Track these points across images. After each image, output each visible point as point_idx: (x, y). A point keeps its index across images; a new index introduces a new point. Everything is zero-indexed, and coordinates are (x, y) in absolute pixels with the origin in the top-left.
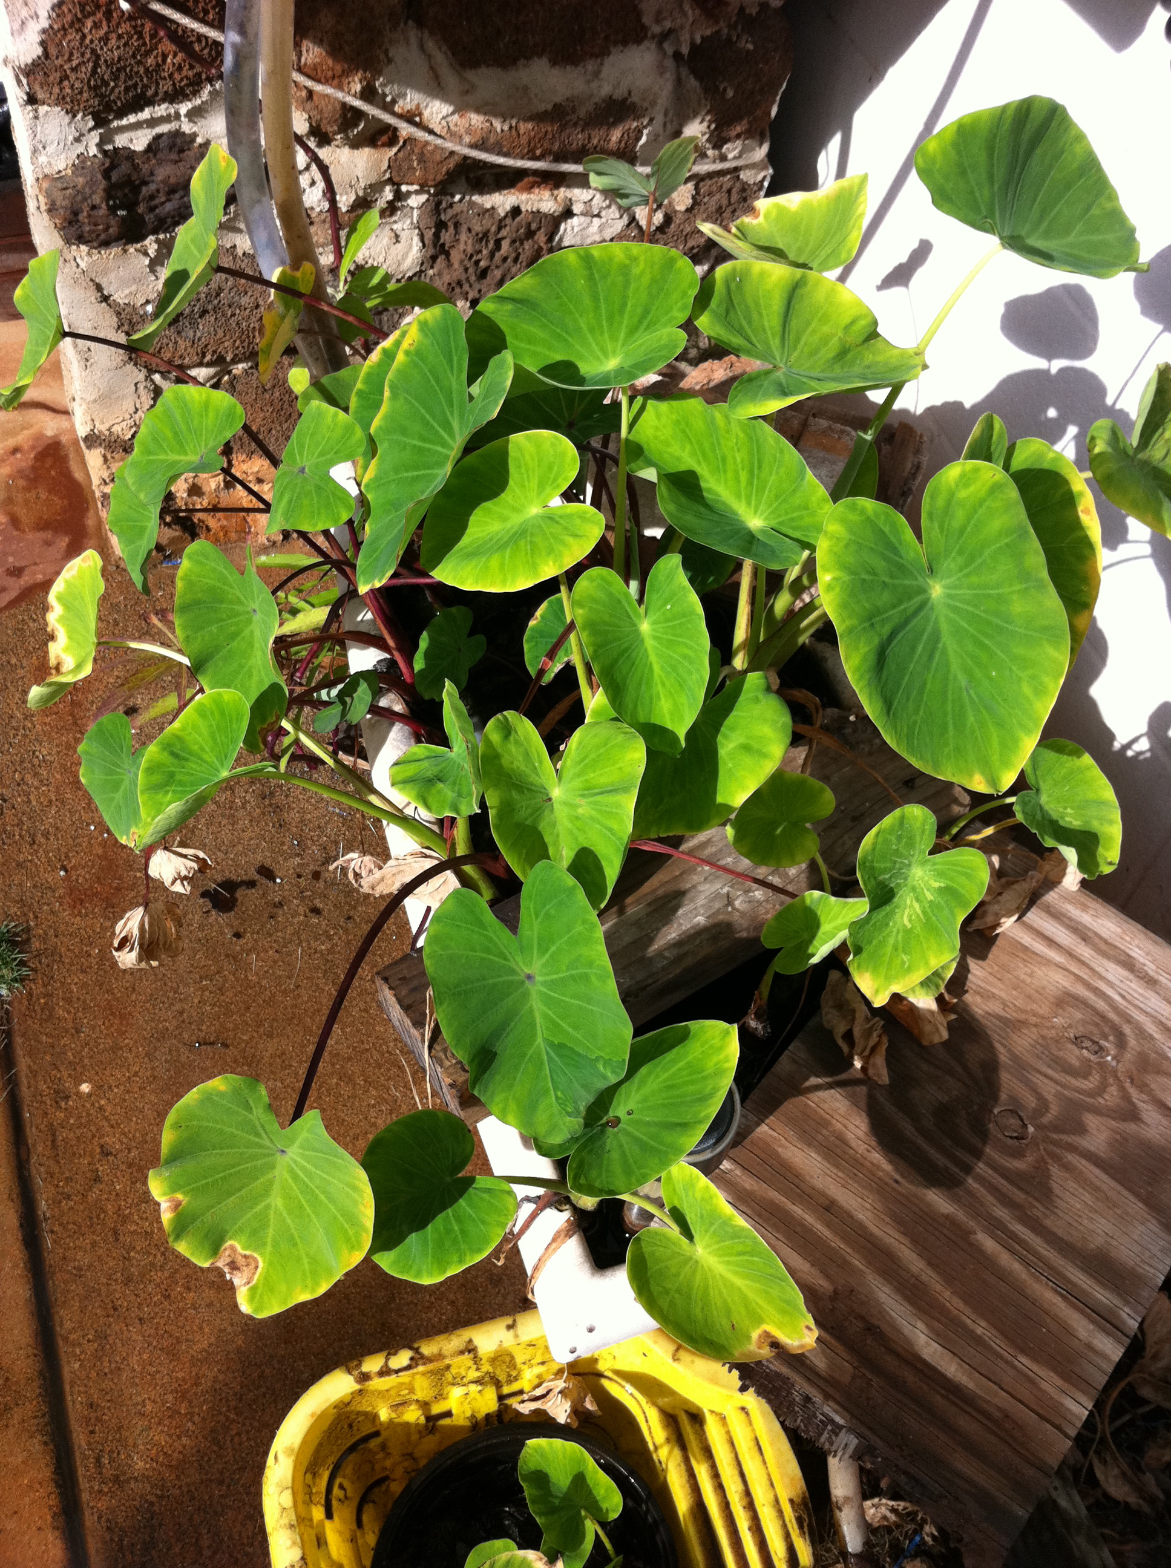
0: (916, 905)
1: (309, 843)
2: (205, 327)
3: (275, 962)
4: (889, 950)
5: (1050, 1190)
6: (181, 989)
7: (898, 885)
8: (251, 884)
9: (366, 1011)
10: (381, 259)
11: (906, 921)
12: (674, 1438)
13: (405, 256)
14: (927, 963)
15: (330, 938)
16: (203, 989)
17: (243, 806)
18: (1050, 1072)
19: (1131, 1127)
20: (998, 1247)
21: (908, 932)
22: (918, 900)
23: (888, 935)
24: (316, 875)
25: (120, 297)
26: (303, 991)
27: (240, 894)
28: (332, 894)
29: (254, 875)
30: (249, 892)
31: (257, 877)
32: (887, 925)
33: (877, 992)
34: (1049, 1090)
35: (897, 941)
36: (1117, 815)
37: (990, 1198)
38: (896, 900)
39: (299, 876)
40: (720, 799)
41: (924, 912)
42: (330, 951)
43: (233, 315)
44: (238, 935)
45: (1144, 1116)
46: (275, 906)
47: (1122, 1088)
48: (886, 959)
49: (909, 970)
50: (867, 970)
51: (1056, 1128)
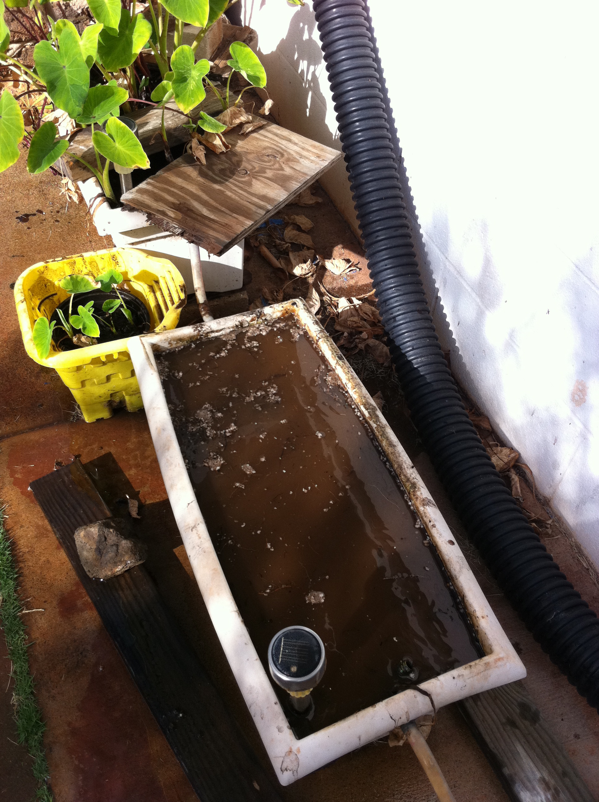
0: (194, 82)
1: (56, 203)
3: (42, 235)
4: (187, 97)
5: (251, 184)
6: (8, 242)
7: (188, 76)
8: (34, 215)
9: (74, 246)
11: (192, 88)
12: (151, 291)
14: (199, 100)
15: (62, 228)
16: (16, 242)
17: (32, 194)
18: (258, 162)
19: (281, 172)
20: (232, 194)
21: (192, 90)
22: (194, 81)
23: (187, 92)
24: (58, 212)
26: (52, 242)
27: (30, 218)
28: (64, 217)
29: (35, 212)
30: (33, 217)
31: (36, 213)
32: (186, 89)
33: (185, 109)
34: (256, 165)
35: (189, 94)
36: (263, 69)
37: (232, 185)
38: (188, 81)
39: (52, 212)
40: (133, 52)
41: (196, 84)
42: (62, 231)
44: (29, 228)
45: (285, 170)
46: (43, 220)
47: (280, 164)
48: (187, 99)
49: (194, 102)
50: (181, 102)
51: (256, 172)
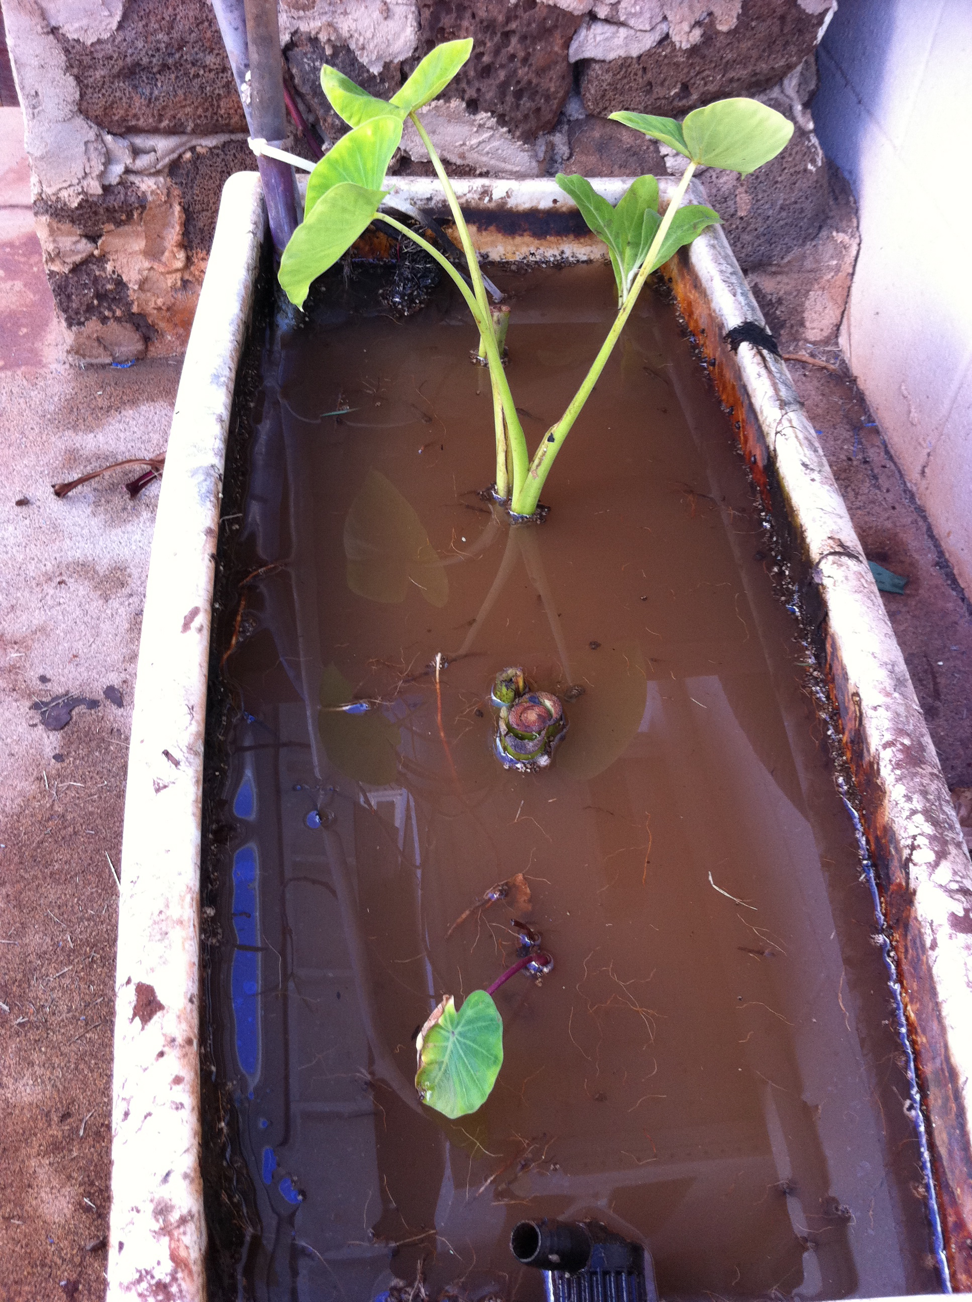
2: (163, 86)
10: (369, 35)
13: (397, 36)
25: (71, 31)
43: (197, 76)
